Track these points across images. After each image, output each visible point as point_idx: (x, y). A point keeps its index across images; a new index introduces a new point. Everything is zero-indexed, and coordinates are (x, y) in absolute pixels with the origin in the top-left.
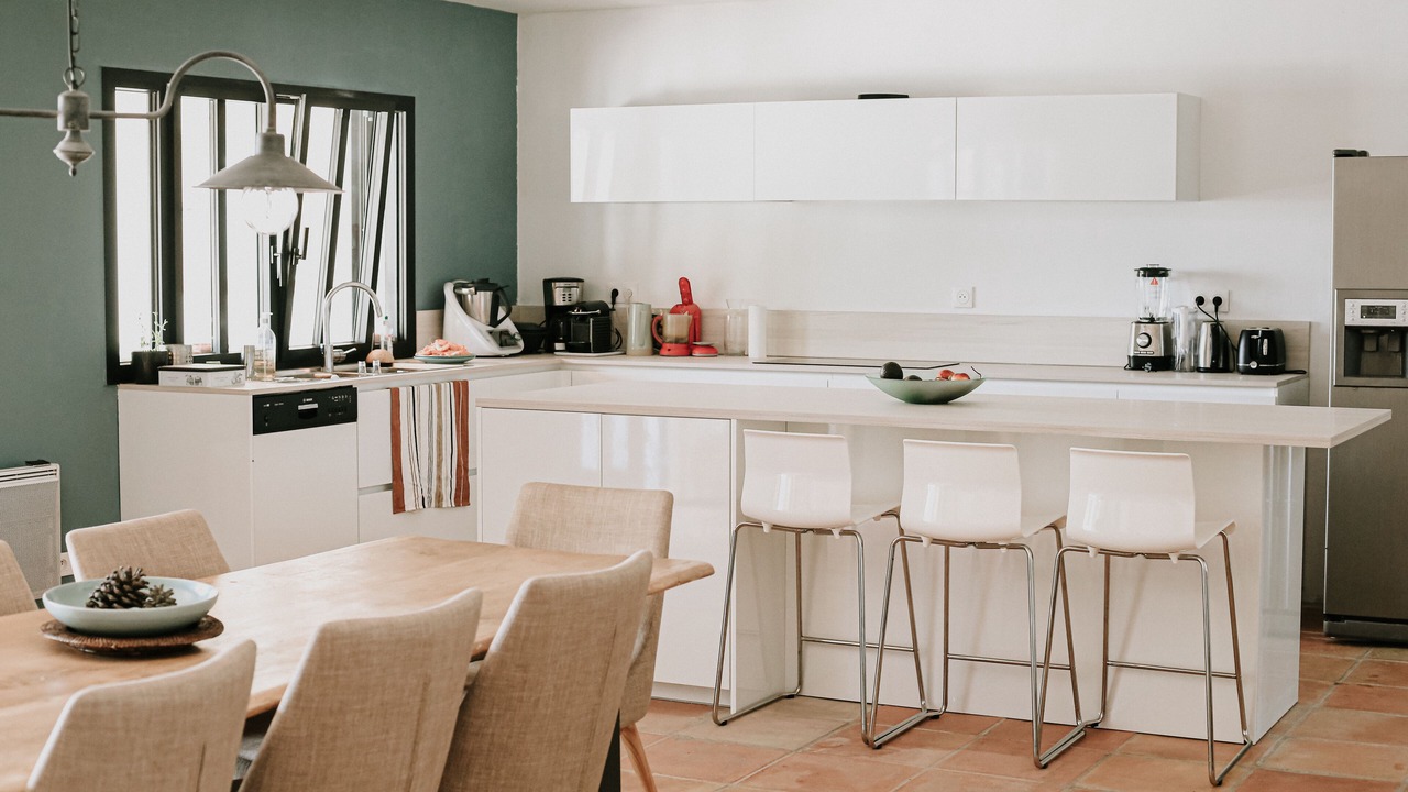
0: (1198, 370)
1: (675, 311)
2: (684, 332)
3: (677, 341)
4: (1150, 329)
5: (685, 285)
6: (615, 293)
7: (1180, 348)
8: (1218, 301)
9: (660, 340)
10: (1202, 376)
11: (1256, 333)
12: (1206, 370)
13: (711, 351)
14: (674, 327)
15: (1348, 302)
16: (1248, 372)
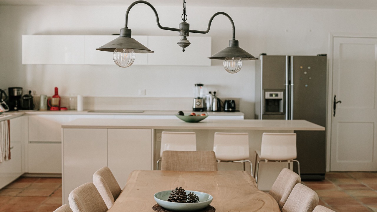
0: (212, 111)
1: (54, 97)
2: (57, 103)
3: (55, 106)
4: (200, 100)
5: (56, 89)
6: (30, 92)
7: (208, 106)
8: (215, 93)
9: (50, 106)
10: (214, 113)
11: (230, 101)
12: (215, 111)
13: (66, 109)
14: (54, 102)
15: (266, 93)
16: (228, 111)
